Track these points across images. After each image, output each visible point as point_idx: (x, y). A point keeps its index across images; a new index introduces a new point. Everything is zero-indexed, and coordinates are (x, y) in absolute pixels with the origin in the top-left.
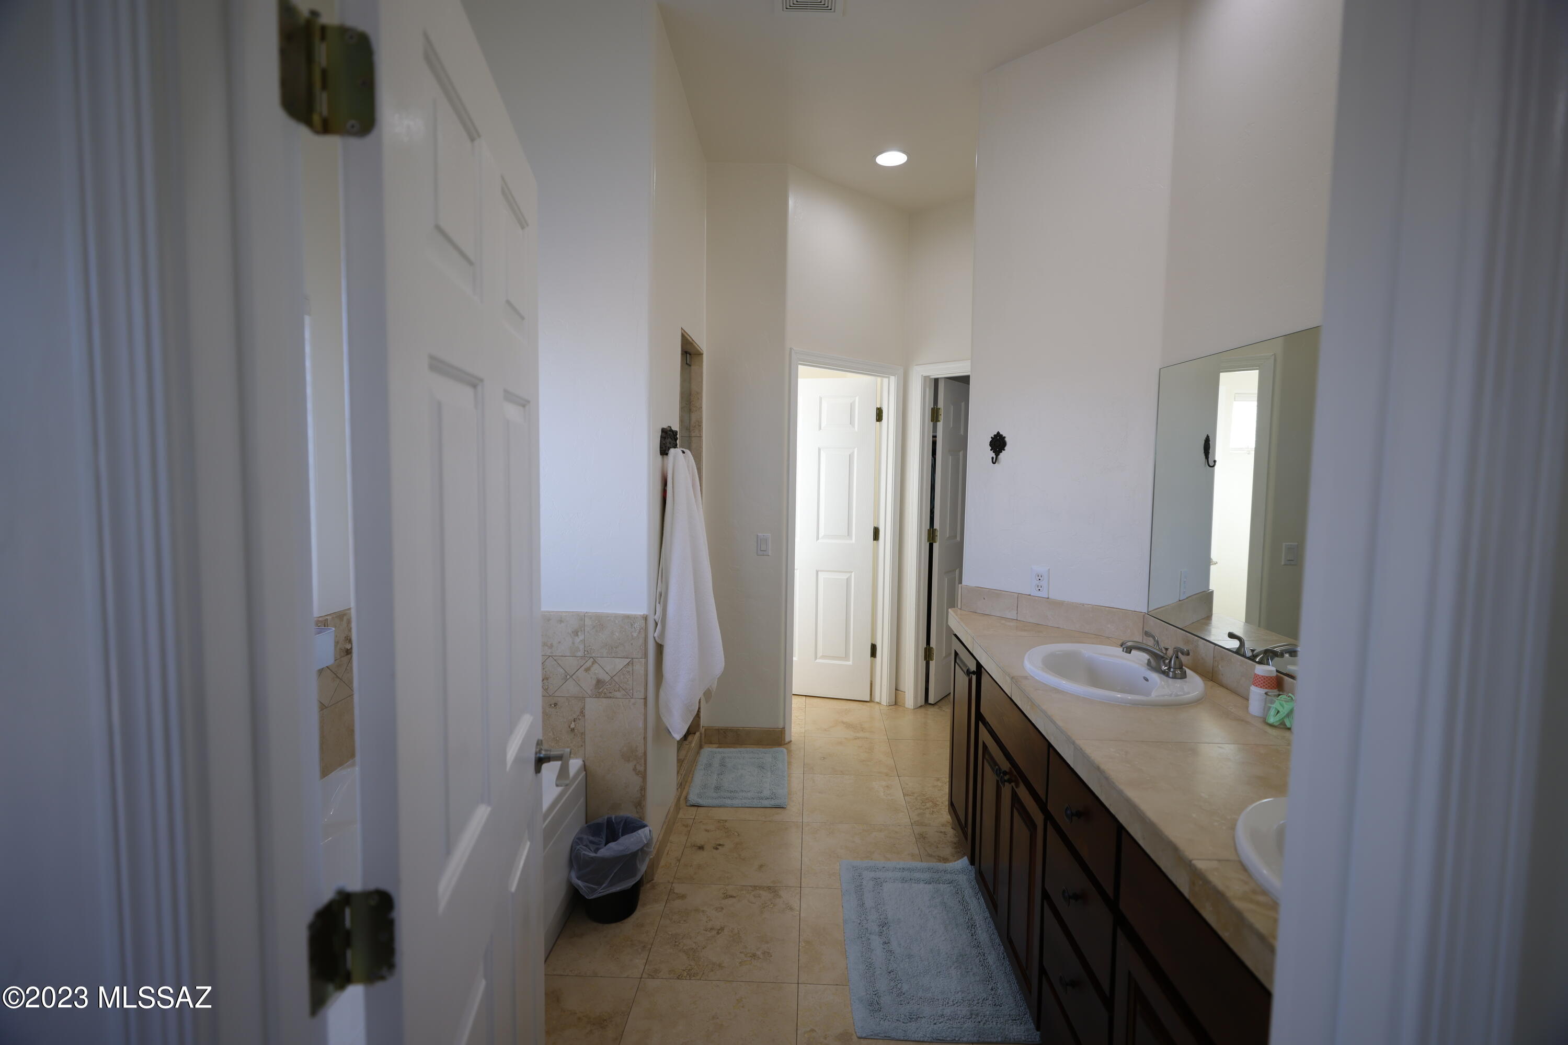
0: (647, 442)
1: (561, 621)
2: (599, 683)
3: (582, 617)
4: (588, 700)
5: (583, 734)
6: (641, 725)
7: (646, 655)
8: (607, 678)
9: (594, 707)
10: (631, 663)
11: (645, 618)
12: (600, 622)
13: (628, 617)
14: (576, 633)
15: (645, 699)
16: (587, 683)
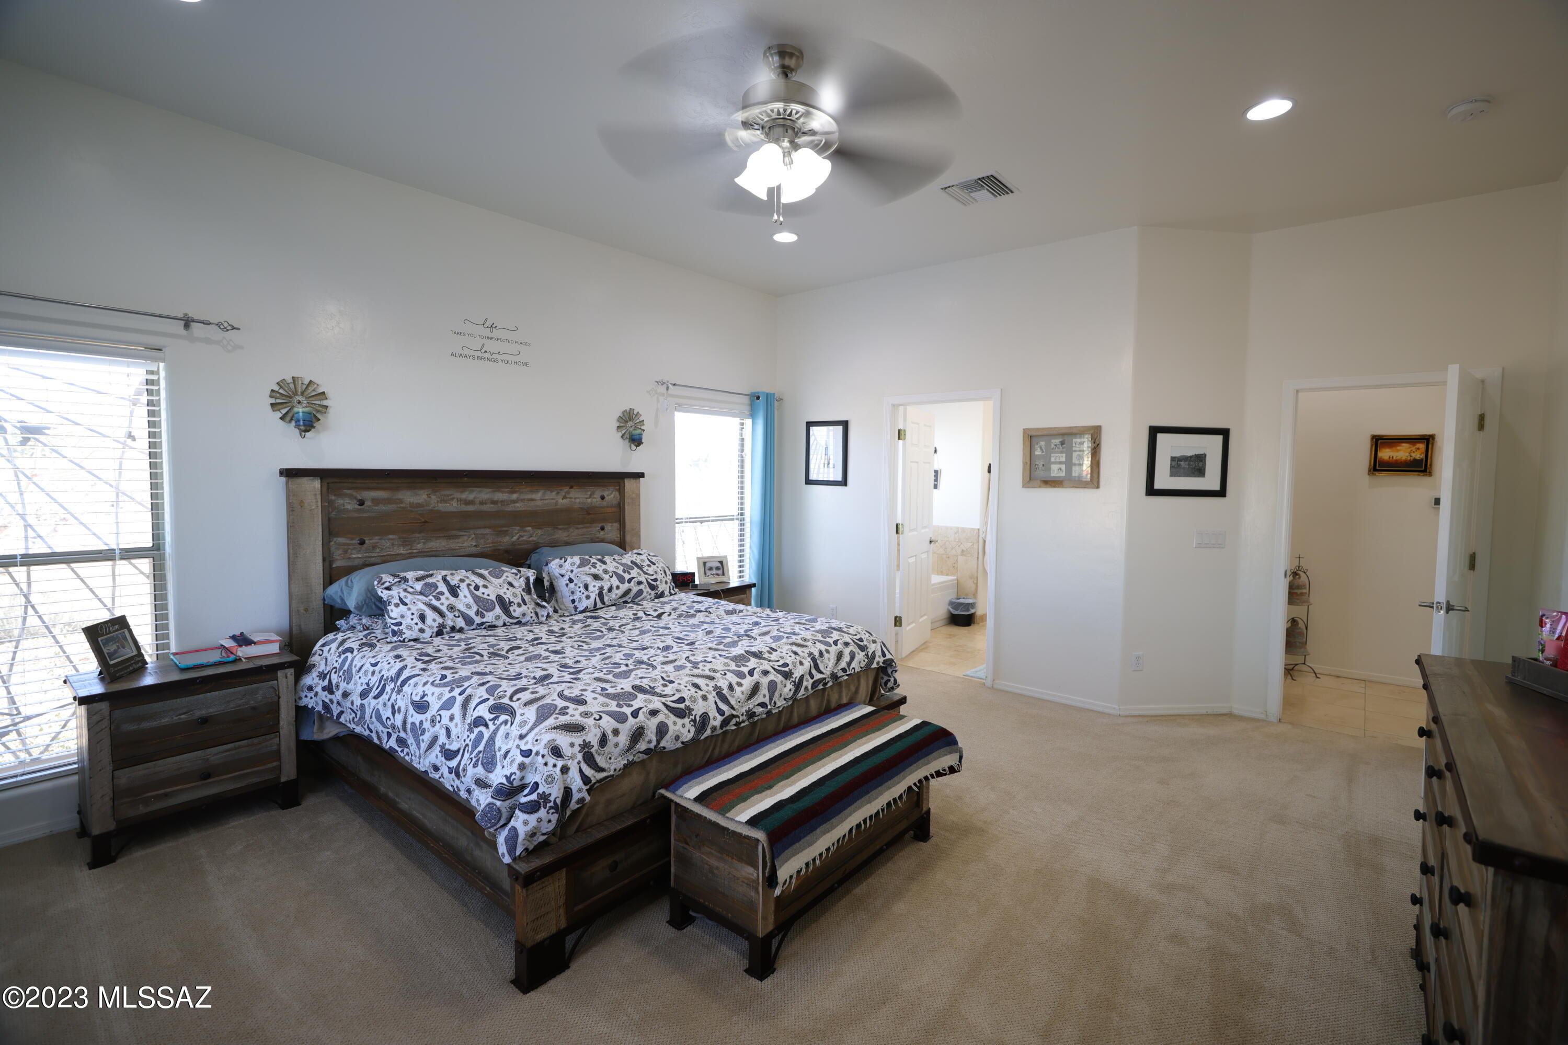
0: (981, 469)
1: (951, 529)
2: (963, 551)
3: (958, 528)
4: (959, 557)
5: (957, 568)
6: (976, 566)
7: (978, 542)
8: (965, 549)
9: (961, 559)
10: (973, 545)
11: (979, 529)
12: (963, 530)
13: (973, 529)
14: (956, 533)
15: (978, 558)
16: (959, 552)
